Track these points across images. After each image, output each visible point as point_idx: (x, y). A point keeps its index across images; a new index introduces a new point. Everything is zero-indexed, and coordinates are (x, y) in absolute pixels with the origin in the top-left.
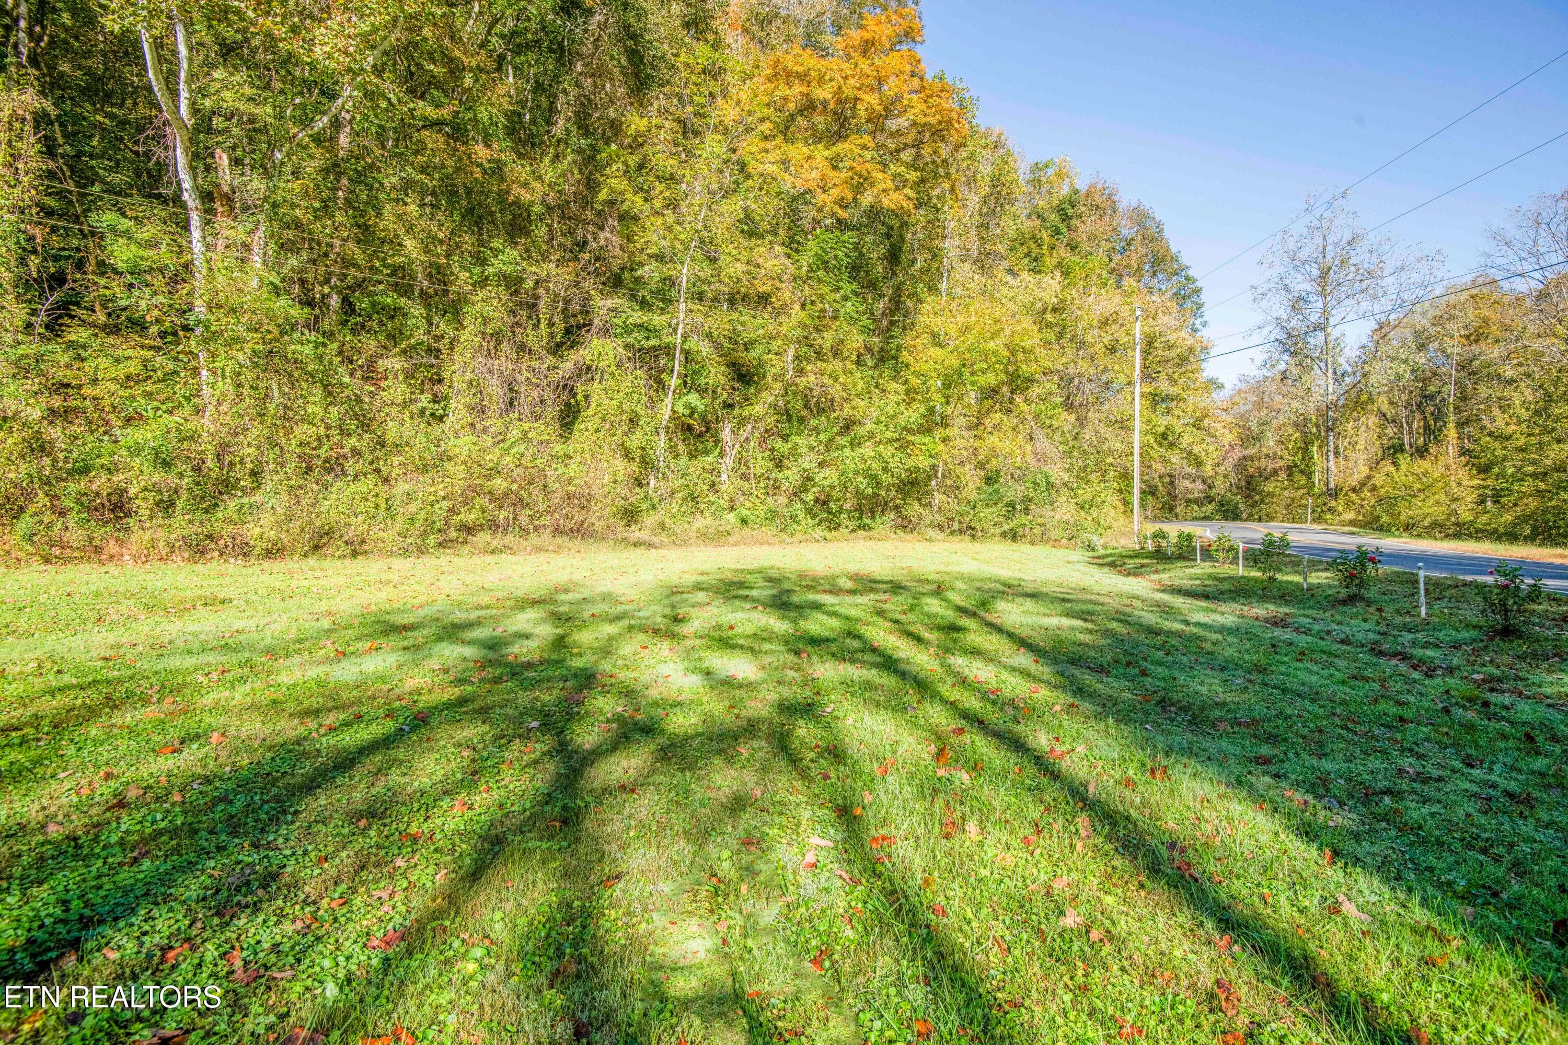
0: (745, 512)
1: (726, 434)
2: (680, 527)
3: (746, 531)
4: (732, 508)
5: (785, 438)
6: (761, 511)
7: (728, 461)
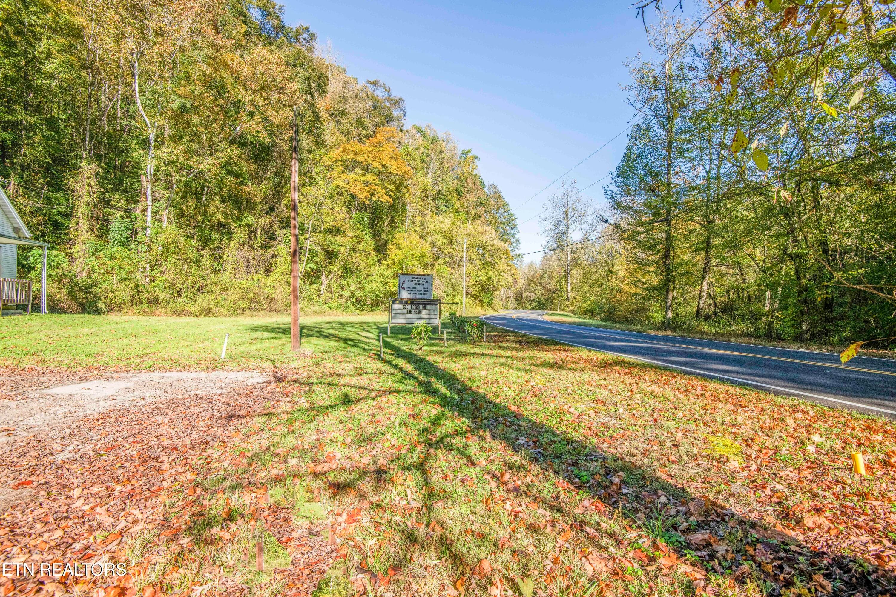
0: (330, 305)
1: (323, 277)
2: (308, 310)
3: (331, 311)
4: (325, 303)
5: (345, 279)
6: (336, 304)
7: (324, 287)
